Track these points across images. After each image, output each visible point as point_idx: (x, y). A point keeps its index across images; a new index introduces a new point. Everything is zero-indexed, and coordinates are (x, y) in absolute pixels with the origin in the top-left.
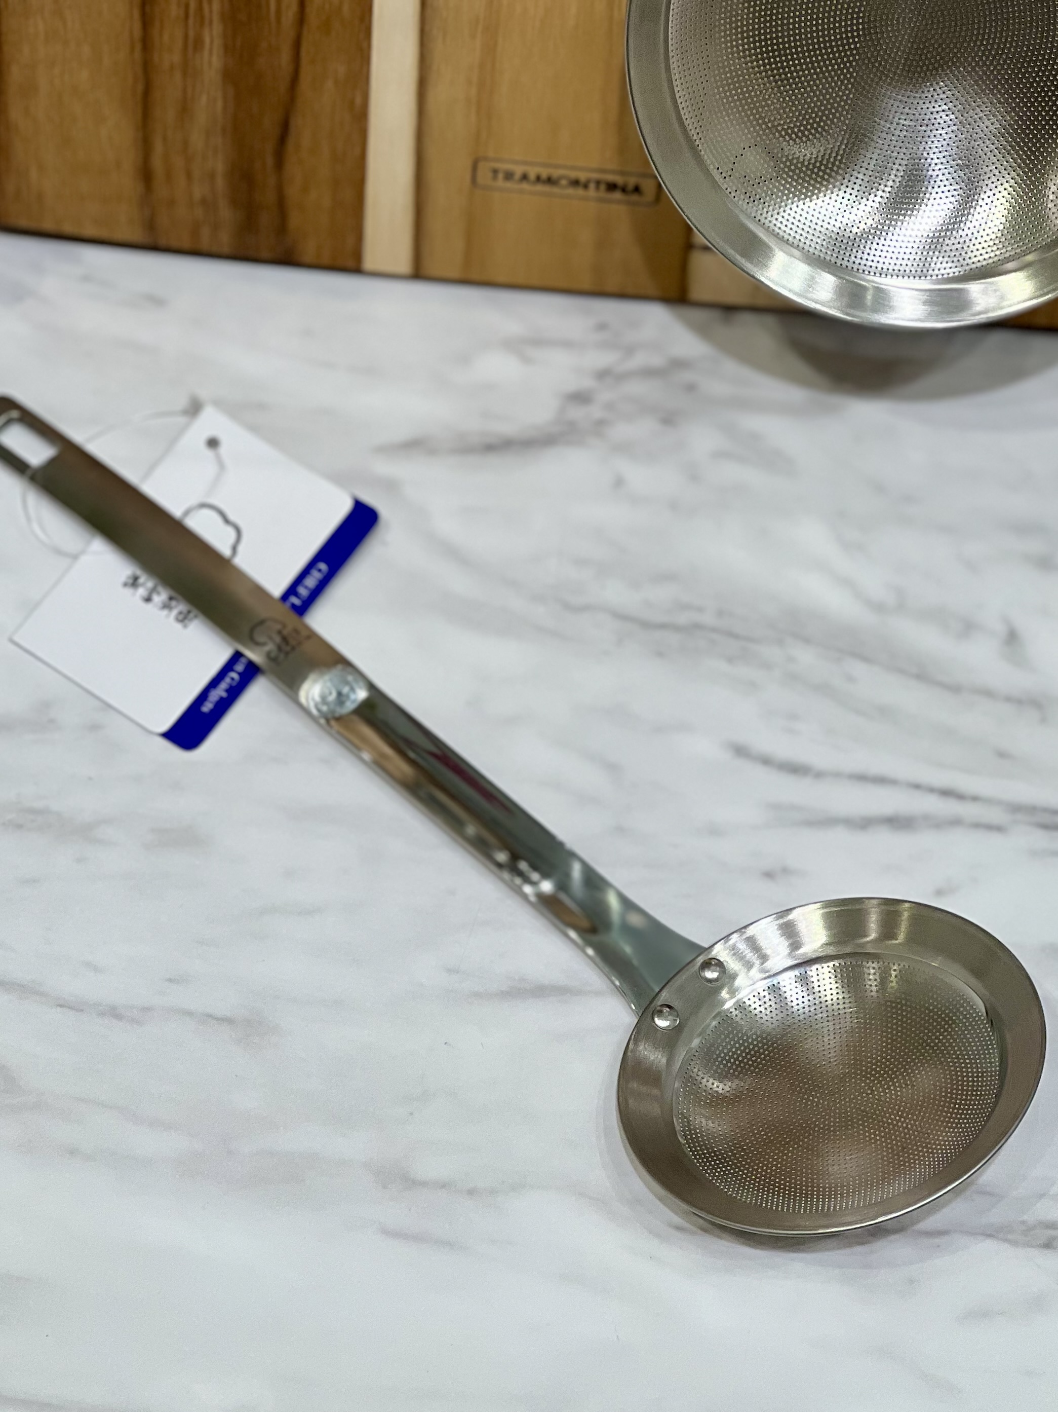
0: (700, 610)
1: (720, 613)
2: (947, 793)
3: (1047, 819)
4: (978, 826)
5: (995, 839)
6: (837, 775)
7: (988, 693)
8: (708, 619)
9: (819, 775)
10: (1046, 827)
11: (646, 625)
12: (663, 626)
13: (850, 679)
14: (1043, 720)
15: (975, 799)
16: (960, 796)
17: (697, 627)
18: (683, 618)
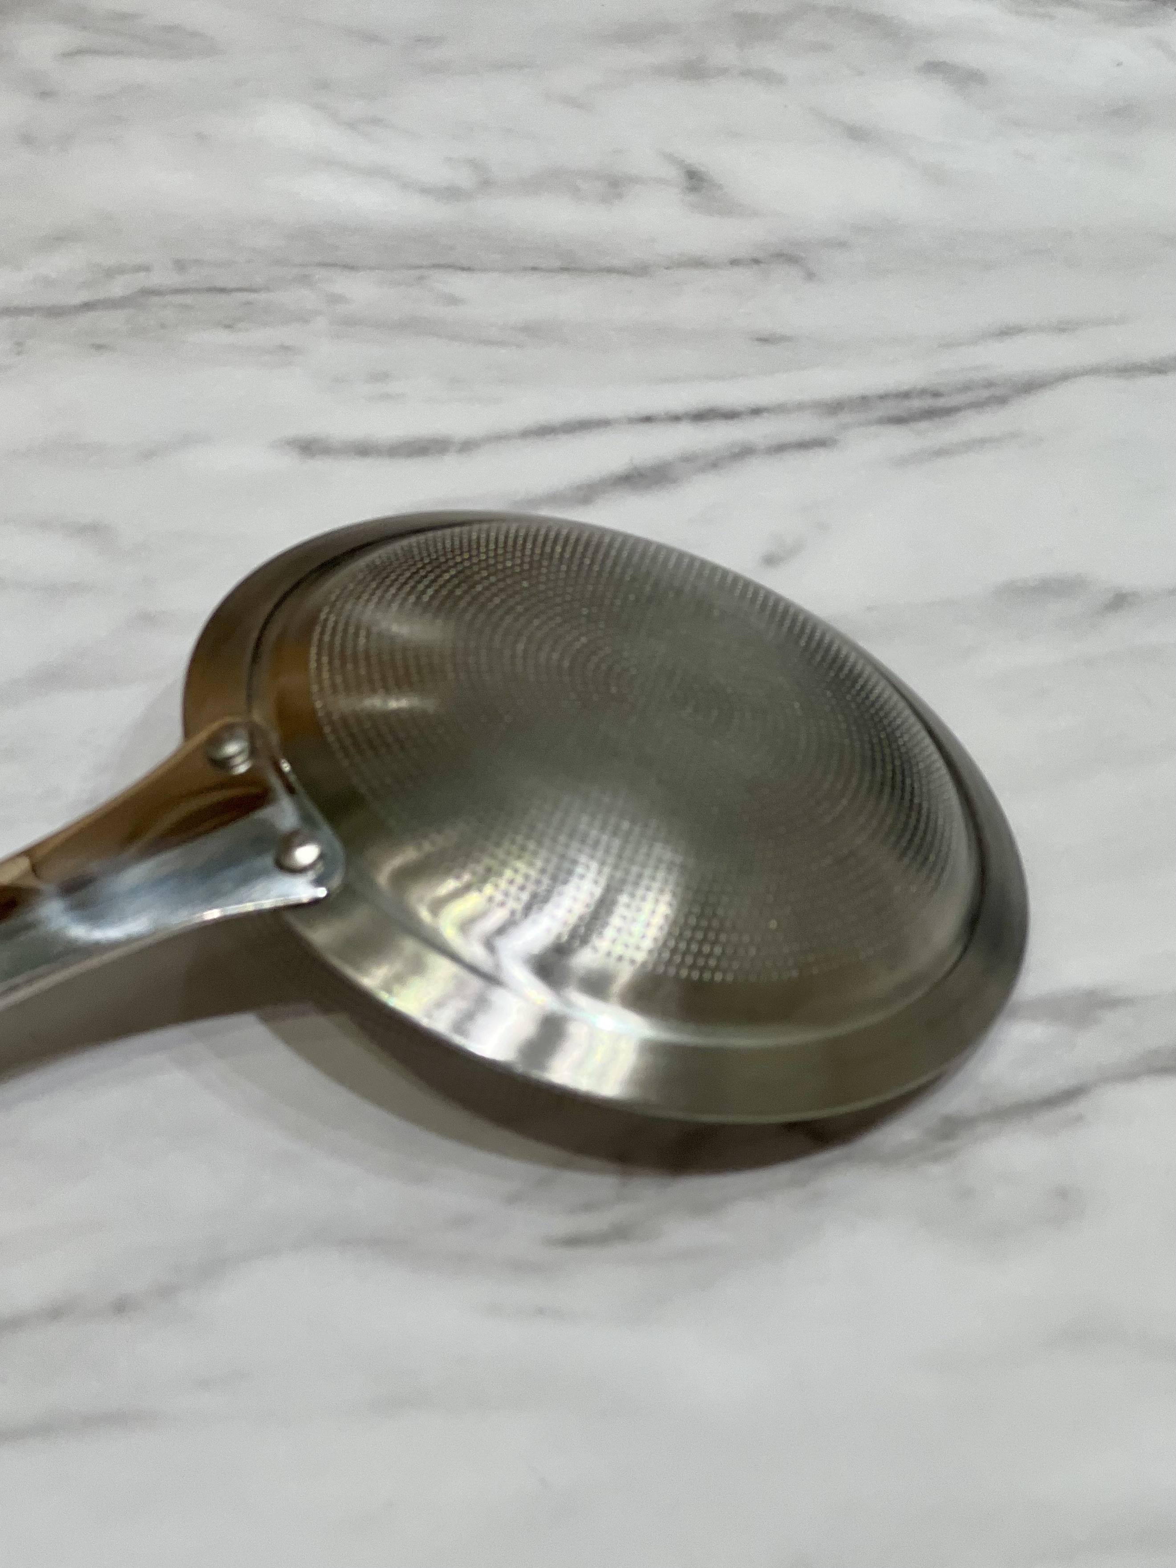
0: (146, 268)
1: (180, 266)
2: (701, 416)
3: (892, 408)
4: (780, 448)
5: (819, 458)
6: (500, 438)
7: (699, 263)
8: (158, 278)
9: (467, 446)
10: (899, 420)
11: (55, 312)
12: (87, 306)
13: (453, 300)
14: (810, 276)
15: (756, 412)
16: (730, 415)
17: (148, 292)
18: (118, 288)
